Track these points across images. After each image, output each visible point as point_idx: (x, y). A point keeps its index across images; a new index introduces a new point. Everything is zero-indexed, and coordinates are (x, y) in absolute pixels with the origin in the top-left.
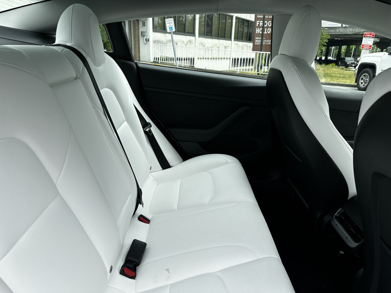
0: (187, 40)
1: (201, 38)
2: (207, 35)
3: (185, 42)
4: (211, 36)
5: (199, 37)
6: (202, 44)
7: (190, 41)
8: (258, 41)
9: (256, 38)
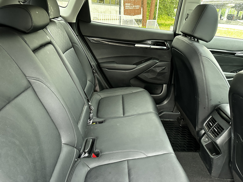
8: (128, 6)
9: (126, 4)
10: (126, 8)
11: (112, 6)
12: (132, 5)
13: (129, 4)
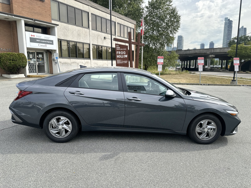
0: (85, 62)
1: (94, 61)
2: (99, 59)
3: (84, 63)
4: (102, 59)
5: (93, 60)
6: (96, 64)
7: (87, 62)
8: (119, 62)
9: (117, 60)
10: (117, 63)
11: (108, 61)
12: (122, 61)
13: (120, 60)
